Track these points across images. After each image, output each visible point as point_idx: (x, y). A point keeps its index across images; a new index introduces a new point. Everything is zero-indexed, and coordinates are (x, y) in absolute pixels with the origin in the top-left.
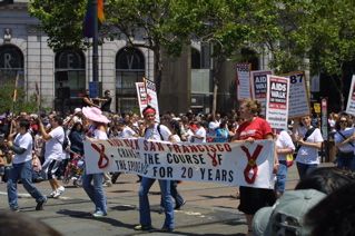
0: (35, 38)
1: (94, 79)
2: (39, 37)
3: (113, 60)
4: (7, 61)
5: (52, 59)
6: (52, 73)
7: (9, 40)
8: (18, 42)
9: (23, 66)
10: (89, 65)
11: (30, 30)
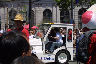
0: (55, 7)
1: (72, 19)
2: (56, 7)
3: (78, 13)
4: (47, 14)
5: (60, 13)
6: (60, 17)
7: (47, 8)
8: (50, 8)
9: (51, 15)
10: (70, 15)
11: (53, 5)
